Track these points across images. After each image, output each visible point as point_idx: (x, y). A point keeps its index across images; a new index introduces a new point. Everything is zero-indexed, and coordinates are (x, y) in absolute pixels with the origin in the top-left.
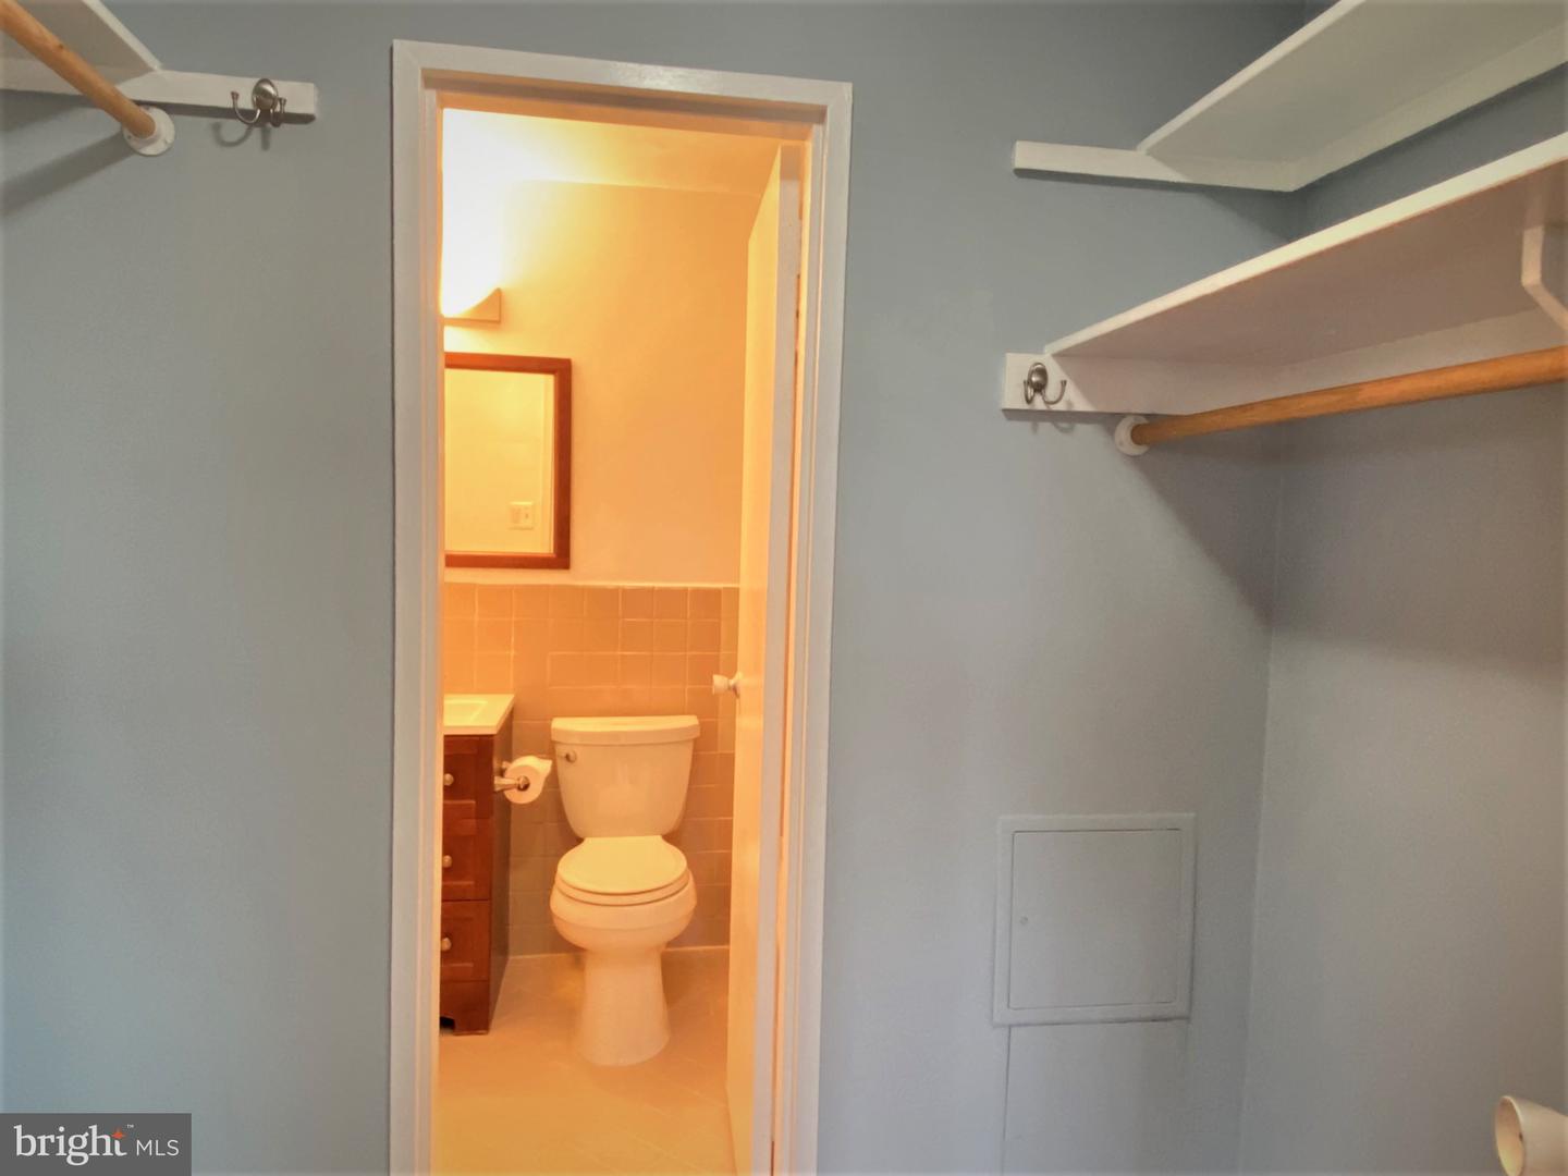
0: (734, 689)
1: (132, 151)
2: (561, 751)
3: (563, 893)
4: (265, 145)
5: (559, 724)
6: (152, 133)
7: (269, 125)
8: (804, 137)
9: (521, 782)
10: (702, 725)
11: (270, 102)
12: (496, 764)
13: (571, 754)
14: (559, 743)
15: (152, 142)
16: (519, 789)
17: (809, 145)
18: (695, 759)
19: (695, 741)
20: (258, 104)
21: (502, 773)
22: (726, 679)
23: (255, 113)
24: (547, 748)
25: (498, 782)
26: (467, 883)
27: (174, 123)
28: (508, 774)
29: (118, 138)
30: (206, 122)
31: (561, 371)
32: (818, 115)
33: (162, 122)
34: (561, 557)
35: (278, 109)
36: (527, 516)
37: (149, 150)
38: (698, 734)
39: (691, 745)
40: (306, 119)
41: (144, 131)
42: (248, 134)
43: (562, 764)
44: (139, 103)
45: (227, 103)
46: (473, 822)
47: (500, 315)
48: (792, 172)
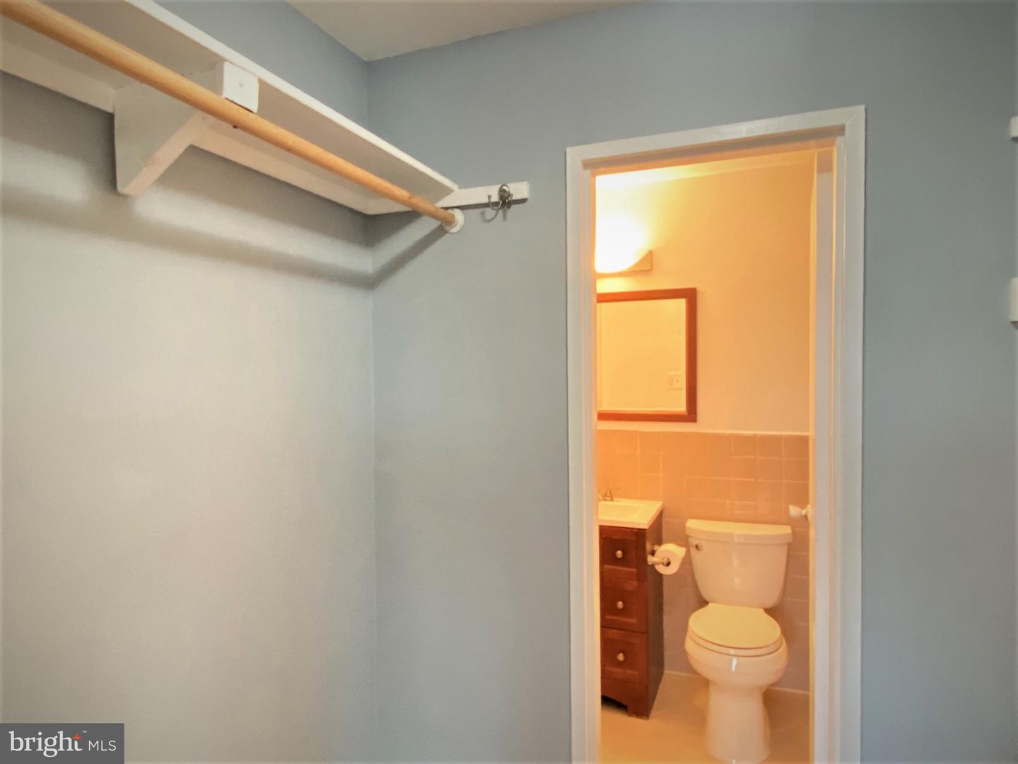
0: (806, 517)
1: (446, 232)
2: (693, 542)
3: (692, 640)
4: (505, 217)
5: (692, 524)
6: (454, 222)
7: (506, 208)
8: (832, 145)
9: (665, 561)
10: (794, 533)
11: (506, 195)
12: (648, 546)
13: (699, 545)
14: (692, 537)
15: (455, 226)
16: (663, 564)
17: (835, 149)
18: (789, 557)
19: (789, 545)
20: (501, 197)
21: (653, 553)
22: (799, 509)
23: (499, 203)
24: (683, 540)
25: (651, 560)
26: (634, 621)
27: (464, 214)
28: (656, 554)
29: (441, 226)
30: (479, 211)
31: (690, 296)
32: (840, 130)
33: (459, 216)
34: (691, 415)
35: (510, 199)
36: (678, 381)
37: (454, 230)
38: (790, 540)
39: (785, 548)
40: (523, 201)
41: (450, 222)
42: (496, 215)
43: (693, 550)
44: (447, 208)
45: (485, 200)
46: (635, 583)
47: (652, 266)
48: (825, 167)
